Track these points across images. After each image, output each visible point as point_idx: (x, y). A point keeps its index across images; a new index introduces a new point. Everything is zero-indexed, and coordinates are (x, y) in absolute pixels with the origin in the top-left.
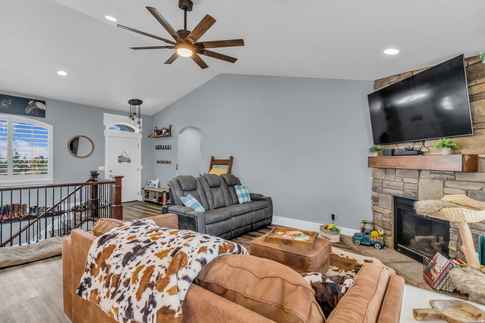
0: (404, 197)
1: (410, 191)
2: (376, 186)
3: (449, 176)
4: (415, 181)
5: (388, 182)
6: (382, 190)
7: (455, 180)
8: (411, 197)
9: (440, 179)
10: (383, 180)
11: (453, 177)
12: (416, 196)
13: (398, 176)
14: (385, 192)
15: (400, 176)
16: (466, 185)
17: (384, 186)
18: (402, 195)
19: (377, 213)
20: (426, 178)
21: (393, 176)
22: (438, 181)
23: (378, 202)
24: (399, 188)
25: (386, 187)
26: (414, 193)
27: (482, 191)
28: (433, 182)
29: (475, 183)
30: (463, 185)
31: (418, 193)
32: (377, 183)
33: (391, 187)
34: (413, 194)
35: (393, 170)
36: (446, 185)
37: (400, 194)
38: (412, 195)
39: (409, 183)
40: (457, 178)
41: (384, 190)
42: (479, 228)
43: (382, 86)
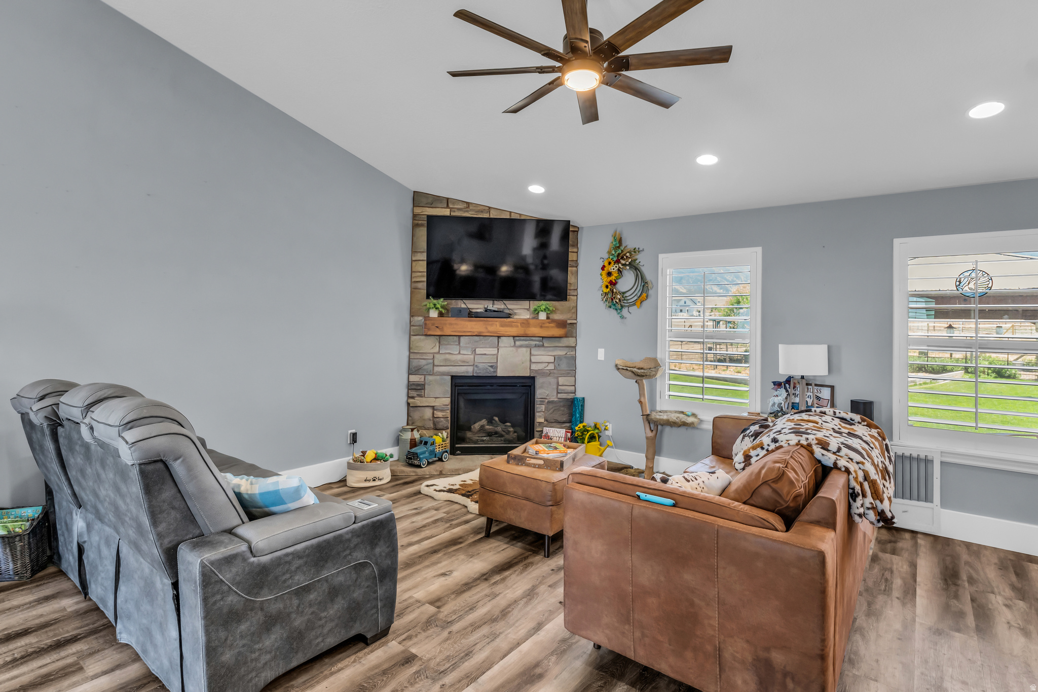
0: (475, 375)
1: (486, 365)
2: (420, 366)
3: (537, 343)
4: (494, 351)
5: (448, 356)
6: (433, 370)
7: (543, 346)
8: (488, 373)
9: (527, 346)
10: (435, 355)
11: (541, 343)
12: (495, 370)
13: (465, 346)
14: (439, 372)
15: (468, 345)
16: (553, 351)
17: (436, 364)
18: (471, 373)
19: (419, 408)
20: (506, 347)
21: (455, 346)
22: (524, 349)
23: (423, 391)
24: (468, 362)
25: (441, 364)
26: (491, 366)
27: (566, 355)
28: (517, 351)
29: (561, 348)
30: (550, 351)
31: (497, 367)
32: (421, 360)
33: (452, 364)
34: (490, 368)
35: (456, 338)
36: (532, 352)
37: (467, 372)
38: (490, 371)
39: (485, 354)
40: (546, 345)
41: (436, 369)
42: (566, 392)
43: (431, 206)
